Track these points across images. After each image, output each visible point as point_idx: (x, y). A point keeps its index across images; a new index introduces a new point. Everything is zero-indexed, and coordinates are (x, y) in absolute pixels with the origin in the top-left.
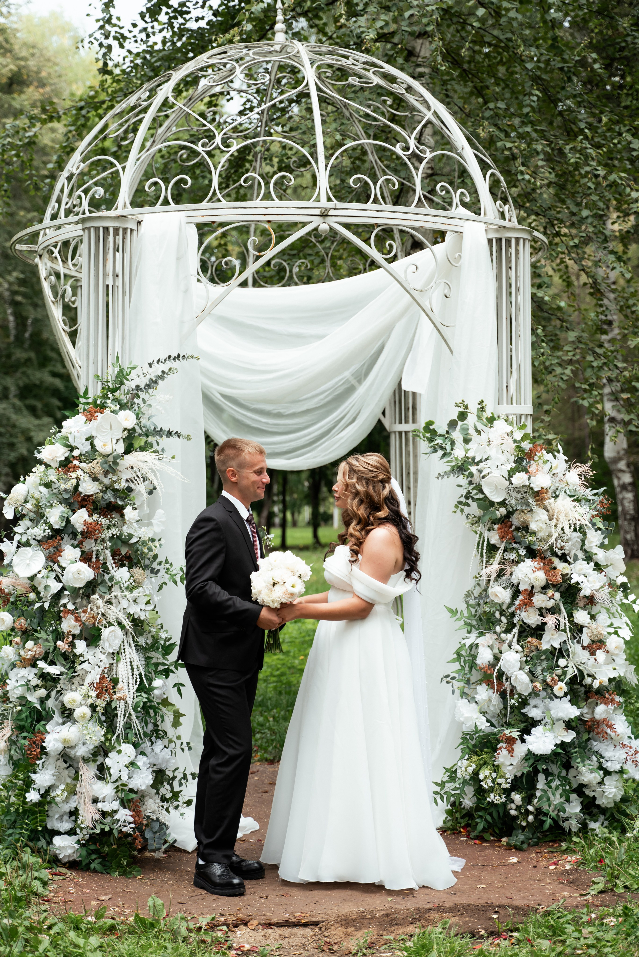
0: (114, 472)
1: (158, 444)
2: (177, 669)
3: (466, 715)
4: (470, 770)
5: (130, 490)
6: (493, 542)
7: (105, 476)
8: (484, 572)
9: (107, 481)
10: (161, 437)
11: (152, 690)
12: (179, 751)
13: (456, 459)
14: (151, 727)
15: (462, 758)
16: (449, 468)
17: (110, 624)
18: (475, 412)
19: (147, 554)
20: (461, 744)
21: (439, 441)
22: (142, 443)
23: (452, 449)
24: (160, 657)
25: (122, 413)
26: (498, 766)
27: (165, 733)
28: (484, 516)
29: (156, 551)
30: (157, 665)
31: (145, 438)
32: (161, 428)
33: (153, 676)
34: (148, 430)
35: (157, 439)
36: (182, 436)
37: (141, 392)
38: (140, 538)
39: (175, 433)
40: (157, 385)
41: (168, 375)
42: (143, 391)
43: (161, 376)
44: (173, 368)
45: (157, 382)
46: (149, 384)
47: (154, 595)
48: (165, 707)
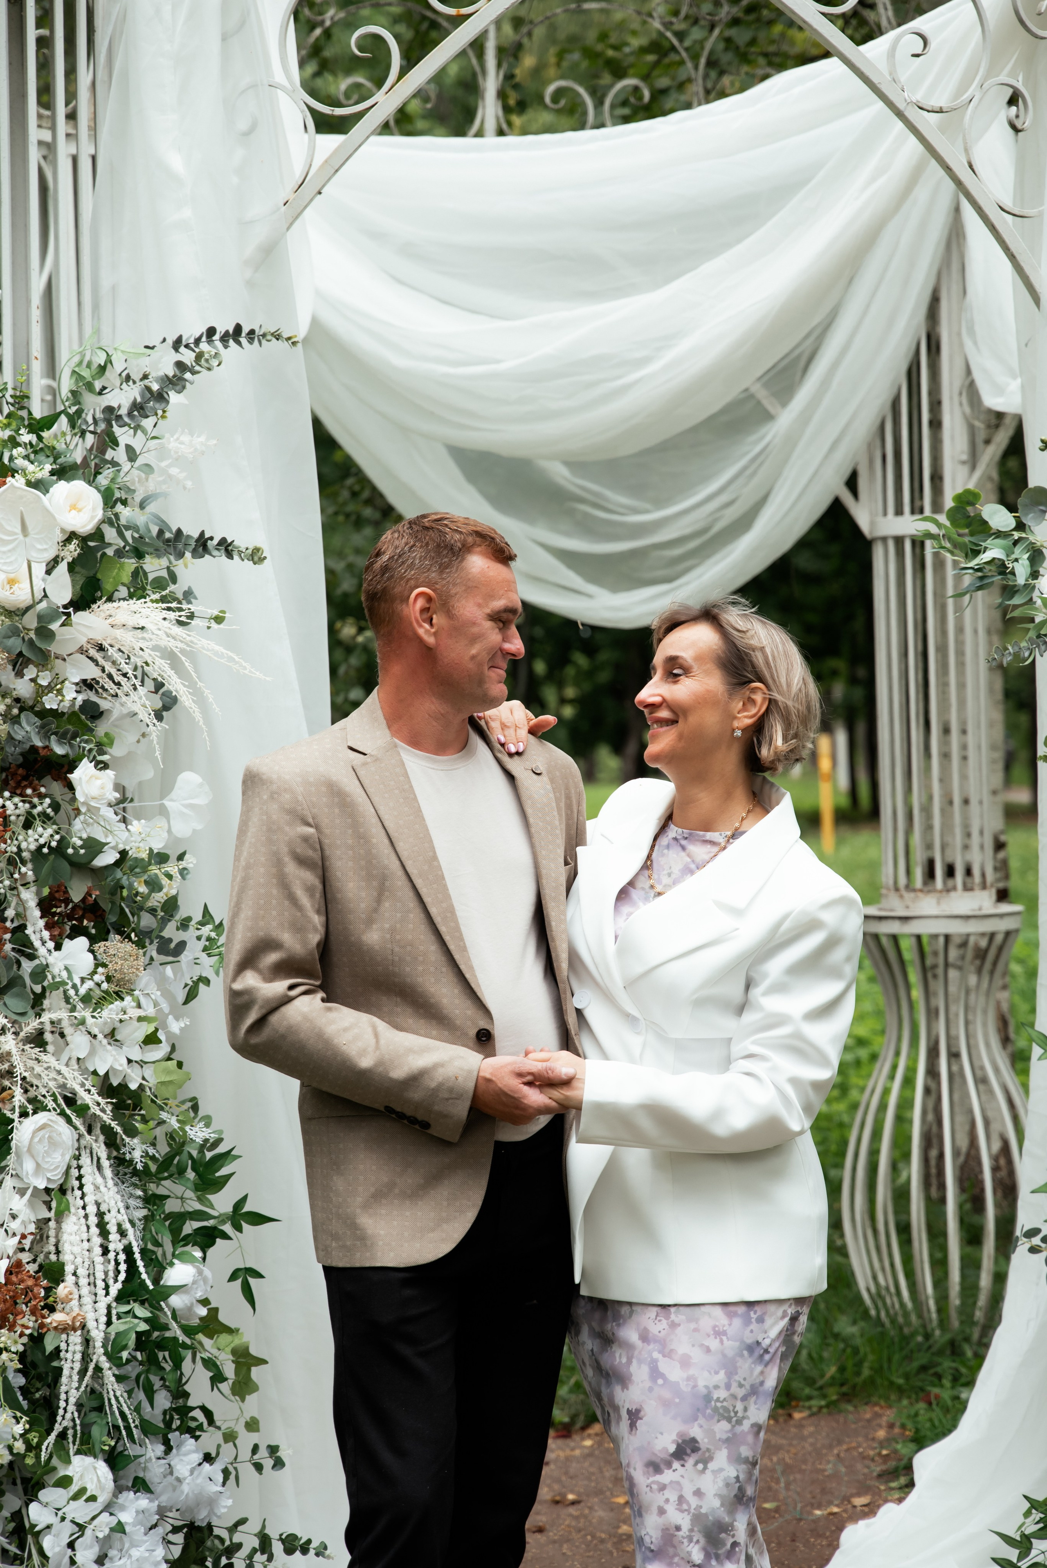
0: (44, 659)
1: (173, 578)
2: (239, 1229)
5: (93, 712)
7: (20, 674)
9: (23, 688)
10: (181, 555)
11: (165, 1298)
12: (247, 1471)
14: (163, 1400)
17: (38, 1106)
19: (146, 898)
21: (994, 551)
22: (126, 577)
23: (1034, 575)
24: (190, 1194)
25: (61, 488)
27: (208, 1414)
29: (170, 889)
30: (180, 1218)
31: (133, 561)
32: (179, 532)
33: (164, 1254)
34: (141, 537)
35: (170, 562)
36: (240, 552)
37: (120, 426)
38: (123, 853)
39: (220, 544)
40: (163, 405)
41: (194, 373)
42: (126, 424)
43: (174, 376)
44: (209, 352)
45: (166, 395)
46: (140, 403)
47: (170, 1017)
48: (212, 1339)
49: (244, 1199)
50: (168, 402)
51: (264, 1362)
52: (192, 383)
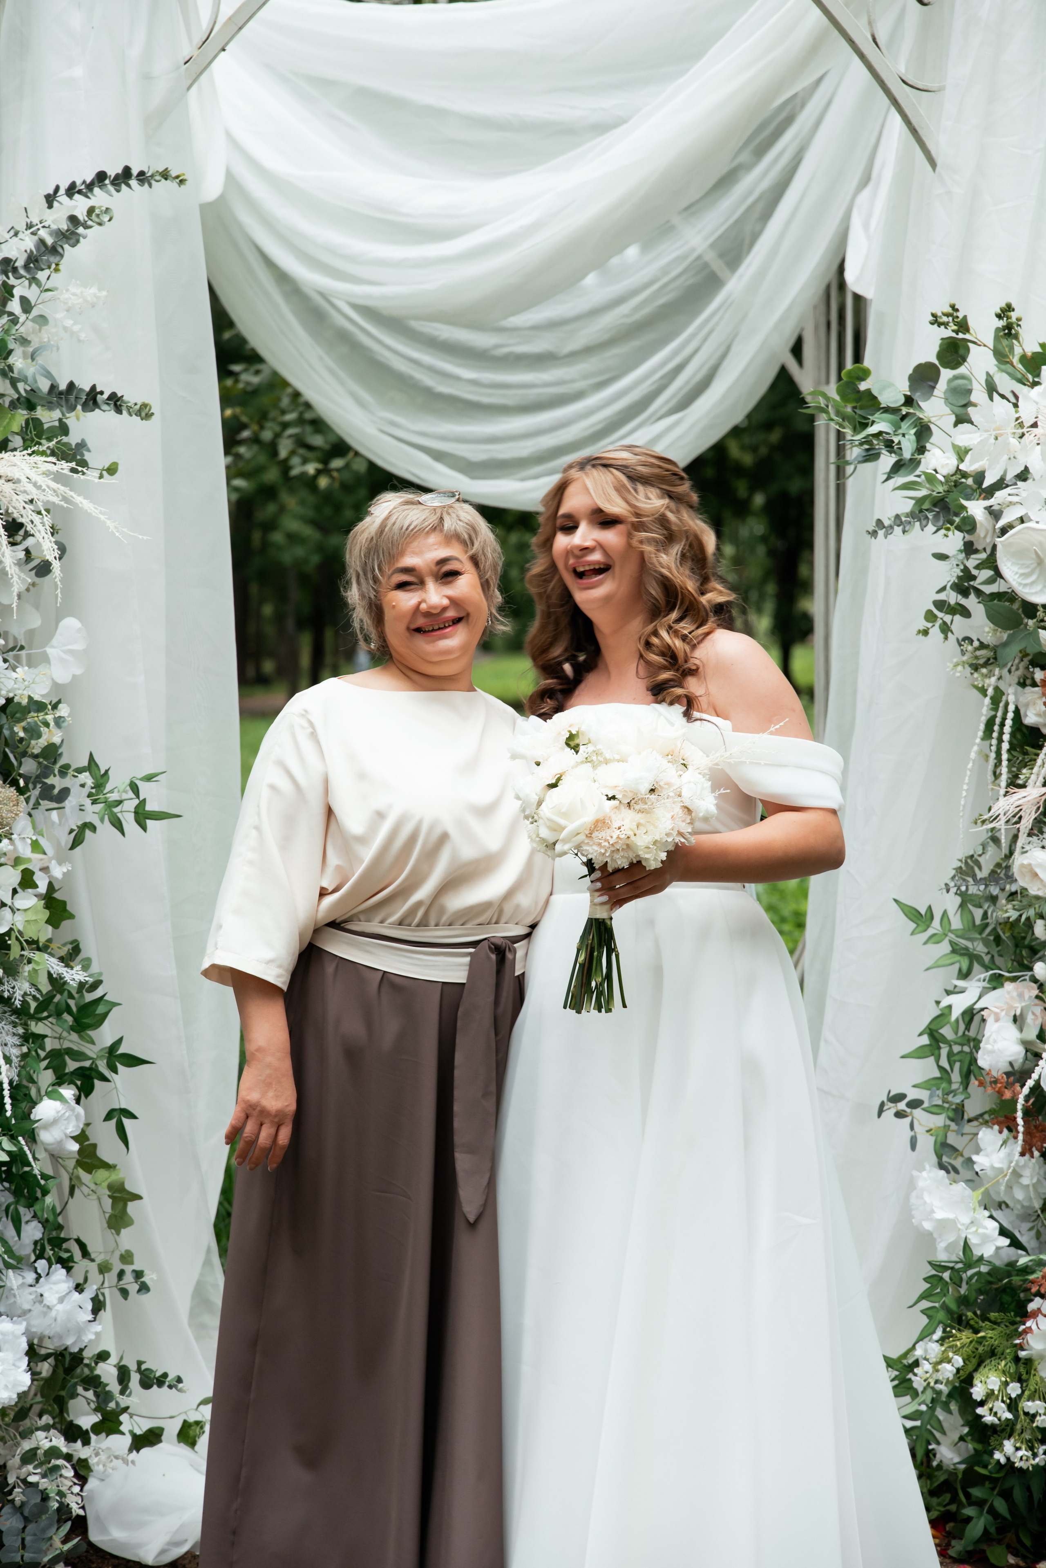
1: (64, 430)
2: (115, 1070)
3: (940, 1215)
4: (948, 1371)
6: (1031, 719)
8: (1005, 805)
10: (73, 408)
12: (113, 1296)
13: (931, 479)
14: (33, 1231)
15: (925, 1335)
16: (907, 506)
18: (989, 340)
19: (27, 743)
20: (924, 1296)
21: (881, 425)
22: (19, 427)
23: (921, 450)
24: (65, 1034)
26: (1029, 1362)
27: (82, 1246)
28: (1005, 645)
29: (52, 736)
30: (62, 1056)
31: (25, 412)
32: (71, 385)
33: (39, 1091)
34: (32, 390)
35: (63, 415)
36: (129, 408)
37: (17, 278)
38: (9, 701)
39: (109, 398)
40: (58, 258)
41: (87, 227)
42: (21, 277)
43: (67, 231)
44: (100, 207)
45: (60, 250)
46: (36, 256)
47: (54, 862)
48: (90, 1172)
49: (119, 1041)
50: (62, 256)
51: (139, 1197)
52: (85, 237)
